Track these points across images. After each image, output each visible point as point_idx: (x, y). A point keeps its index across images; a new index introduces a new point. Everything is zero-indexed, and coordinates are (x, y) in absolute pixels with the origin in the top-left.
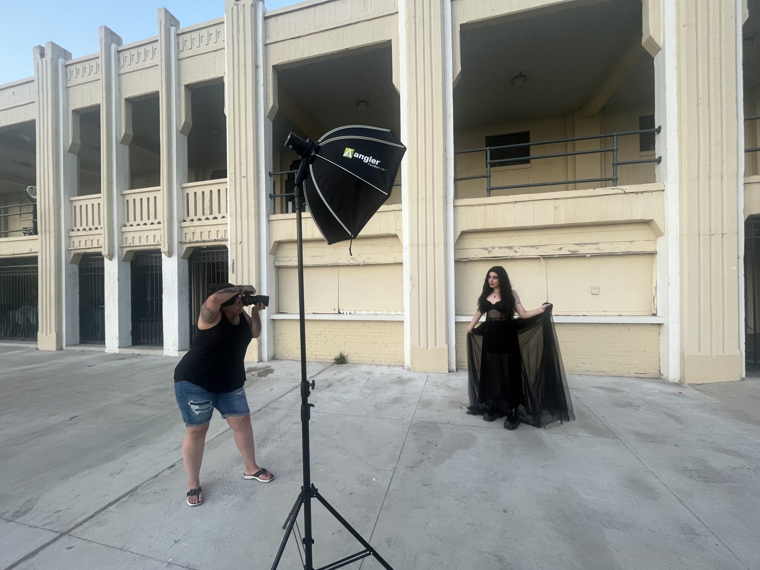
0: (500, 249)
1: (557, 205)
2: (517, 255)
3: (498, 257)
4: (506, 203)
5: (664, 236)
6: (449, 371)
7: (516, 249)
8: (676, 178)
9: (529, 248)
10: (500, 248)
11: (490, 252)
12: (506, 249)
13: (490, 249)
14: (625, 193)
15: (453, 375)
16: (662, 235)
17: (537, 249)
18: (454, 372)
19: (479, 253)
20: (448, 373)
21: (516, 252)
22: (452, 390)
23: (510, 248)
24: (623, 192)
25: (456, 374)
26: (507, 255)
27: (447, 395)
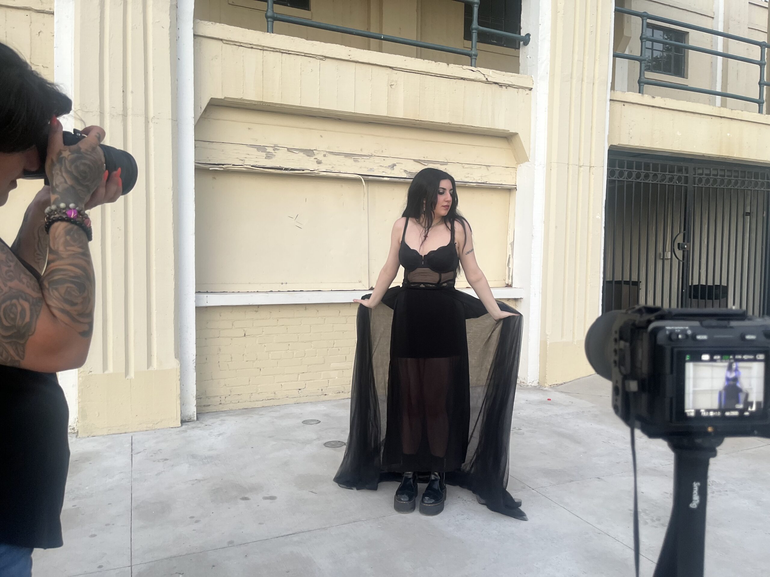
0: (290, 153)
1: (393, 81)
2: (321, 169)
3: (286, 169)
4: (306, 55)
5: (529, 161)
6: (183, 422)
7: (320, 157)
8: (547, 73)
9: (341, 158)
10: (289, 150)
11: (269, 156)
12: (301, 154)
13: (270, 150)
14: (487, 82)
15: (193, 428)
16: (527, 160)
17: (356, 161)
18: (193, 421)
19: (247, 156)
20: (180, 425)
21: (319, 162)
22: (205, 461)
23: (309, 152)
24: (485, 79)
25: (200, 425)
26: (303, 167)
27: (199, 476)
